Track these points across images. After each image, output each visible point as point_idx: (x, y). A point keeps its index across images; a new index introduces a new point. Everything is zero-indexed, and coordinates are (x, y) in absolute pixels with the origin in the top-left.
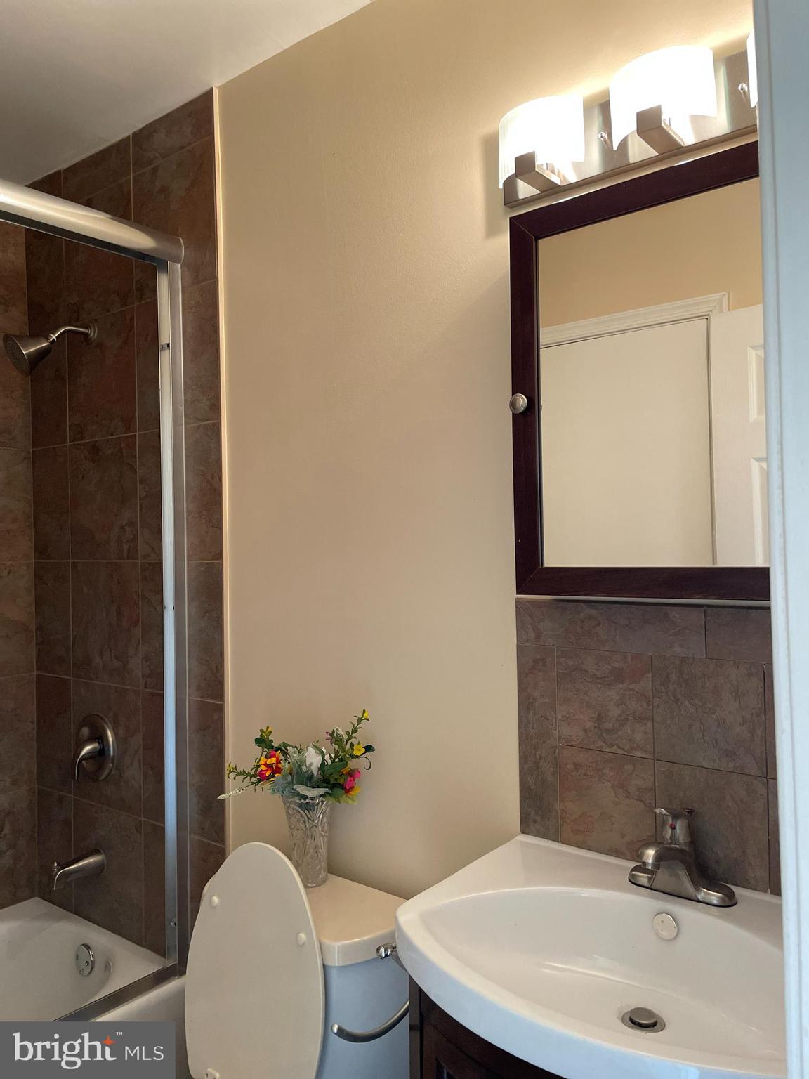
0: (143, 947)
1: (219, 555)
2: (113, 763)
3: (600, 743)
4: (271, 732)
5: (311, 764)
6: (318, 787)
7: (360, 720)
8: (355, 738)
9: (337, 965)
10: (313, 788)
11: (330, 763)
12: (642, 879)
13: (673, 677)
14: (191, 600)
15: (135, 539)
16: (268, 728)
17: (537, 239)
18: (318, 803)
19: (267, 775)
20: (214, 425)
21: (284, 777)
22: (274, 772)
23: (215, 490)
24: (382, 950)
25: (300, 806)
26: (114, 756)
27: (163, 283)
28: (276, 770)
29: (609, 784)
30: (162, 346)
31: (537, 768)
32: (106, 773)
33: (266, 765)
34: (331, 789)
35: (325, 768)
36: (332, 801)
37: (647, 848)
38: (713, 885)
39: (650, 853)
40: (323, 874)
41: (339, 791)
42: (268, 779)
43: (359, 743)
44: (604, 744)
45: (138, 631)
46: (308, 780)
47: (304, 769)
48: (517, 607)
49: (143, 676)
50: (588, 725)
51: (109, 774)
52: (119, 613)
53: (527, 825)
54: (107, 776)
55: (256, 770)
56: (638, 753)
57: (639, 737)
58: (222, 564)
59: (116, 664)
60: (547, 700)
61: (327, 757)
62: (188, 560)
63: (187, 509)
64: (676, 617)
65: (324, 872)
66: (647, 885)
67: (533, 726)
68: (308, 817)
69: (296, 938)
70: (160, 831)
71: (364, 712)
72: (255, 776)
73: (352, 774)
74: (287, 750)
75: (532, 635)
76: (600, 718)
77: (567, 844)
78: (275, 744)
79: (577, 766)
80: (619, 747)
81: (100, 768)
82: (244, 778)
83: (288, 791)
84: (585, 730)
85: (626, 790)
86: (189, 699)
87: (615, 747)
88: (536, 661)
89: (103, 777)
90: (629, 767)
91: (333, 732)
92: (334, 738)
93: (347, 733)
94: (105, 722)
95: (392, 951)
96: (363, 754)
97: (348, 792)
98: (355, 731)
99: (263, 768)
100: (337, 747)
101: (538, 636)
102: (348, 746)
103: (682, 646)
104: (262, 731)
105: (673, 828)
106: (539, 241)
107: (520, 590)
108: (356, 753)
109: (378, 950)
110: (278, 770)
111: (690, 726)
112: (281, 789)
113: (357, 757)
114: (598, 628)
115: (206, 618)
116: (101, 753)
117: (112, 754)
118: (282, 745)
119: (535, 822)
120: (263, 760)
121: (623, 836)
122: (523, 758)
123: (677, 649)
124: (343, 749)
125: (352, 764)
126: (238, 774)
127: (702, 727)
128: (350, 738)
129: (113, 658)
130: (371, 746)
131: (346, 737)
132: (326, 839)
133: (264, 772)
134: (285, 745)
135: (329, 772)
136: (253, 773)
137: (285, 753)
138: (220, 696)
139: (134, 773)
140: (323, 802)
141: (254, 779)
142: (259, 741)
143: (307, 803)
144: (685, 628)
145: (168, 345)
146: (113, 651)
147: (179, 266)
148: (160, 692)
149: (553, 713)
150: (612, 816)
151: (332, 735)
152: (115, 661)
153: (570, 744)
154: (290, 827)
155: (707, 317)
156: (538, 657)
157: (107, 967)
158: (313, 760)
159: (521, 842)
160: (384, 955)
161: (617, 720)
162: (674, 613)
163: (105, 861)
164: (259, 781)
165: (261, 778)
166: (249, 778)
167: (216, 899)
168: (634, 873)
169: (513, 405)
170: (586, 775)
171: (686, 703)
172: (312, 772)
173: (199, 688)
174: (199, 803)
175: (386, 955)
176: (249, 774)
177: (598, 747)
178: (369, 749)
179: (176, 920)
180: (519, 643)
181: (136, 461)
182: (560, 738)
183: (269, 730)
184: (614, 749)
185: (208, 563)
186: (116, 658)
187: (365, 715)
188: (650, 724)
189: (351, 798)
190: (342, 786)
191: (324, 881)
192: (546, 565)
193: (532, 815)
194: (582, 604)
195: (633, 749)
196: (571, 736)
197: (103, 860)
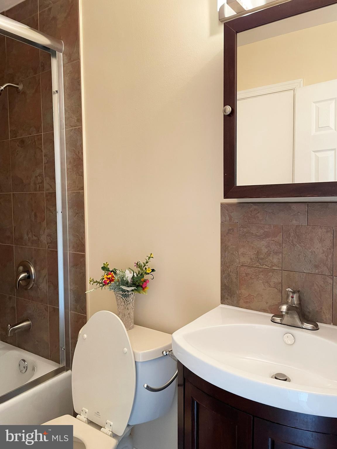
0: (49, 359)
1: (83, 188)
2: (34, 282)
3: (258, 264)
4: (108, 265)
5: (128, 277)
6: (131, 286)
7: (149, 258)
8: (147, 265)
9: (141, 361)
10: (129, 287)
11: (136, 276)
12: (277, 320)
13: (292, 234)
14: (69, 208)
15: (42, 182)
16: (107, 263)
17: (237, 32)
18: (131, 294)
19: (108, 282)
20: (79, 128)
21: (115, 283)
22: (110, 281)
23: (80, 158)
24: (165, 352)
25: (123, 295)
26: (34, 279)
27: (54, 63)
28: (111, 280)
29: (261, 281)
30: (54, 92)
31: (229, 276)
32: (31, 286)
33: (107, 278)
34: (137, 287)
35: (134, 278)
36: (136, 293)
37: (282, 306)
38: (309, 321)
39: (284, 308)
40: (132, 324)
41: (140, 288)
42: (108, 284)
43: (149, 268)
44: (260, 265)
45: (45, 223)
46: (127, 284)
47: (125, 279)
48: (221, 206)
49: (47, 243)
50: (252, 257)
51: (32, 286)
52: (36, 216)
53: (224, 300)
54: (32, 287)
55: (102, 281)
56: (274, 268)
57: (275, 261)
58: (84, 192)
59: (35, 238)
60: (234, 247)
61: (135, 274)
62: (68, 191)
63: (67, 168)
64: (294, 208)
65: (133, 323)
66: (280, 322)
67: (227, 258)
68: (126, 300)
69: (123, 350)
70: (56, 311)
71: (151, 254)
72: (102, 283)
73: (146, 281)
74: (116, 271)
75: (228, 218)
76: (258, 253)
77: (242, 308)
78: (111, 270)
79: (247, 275)
80: (266, 266)
81: (28, 284)
82: (97, 284)
83: (117, 288)
84: (251, 259)
85: (269, 284)
86: (69, 253)
87: (265, 265)
88: (229, 230)
89: (29, 288)
90: (271, 274)
91: (138, 262)
92: (138, 265)
93: (144, 263)
94: (30, 263)
95: (169, 353)
96: (151, 272)
97: (143, 289)
98: (147, 262)
99: (106, 279)
100: (139, 269)
101: (231, 218)
102: (144, 269)
103: (296, 220)
104: (104, 264)
105: (292, 297)
106: (238, 34)
107: (226, 197)
108: (148, 272)
109: (163, 353)
110: (113, 280)
111: (299, 255)
112: (114, 288)
113: (148, 273)
114: (258, 214)
115: (76, 217)
116: (29, 277)
117: (34, 278)
118: (114, 269)
119: (227, 299)
120: (106, 276)
121: (267, 303)
122: (223, 272)
123: (294, 222)
124: (142, 270)
125: (146, 277)
126: (94, 282)
127: (304, 255)
128: (145, 266)
129: (33, 236)
130: (154, 269)
131: (143, 265)
132: (134, 309)
133: (106, 281)
134: (115, 270)
135: (136, 280)
136: (101, 282)
137: (115, 273)
138: (84, 250)
139: (44, 286)
140: (132, 293)
141: (101, 285)
142: (104, 268)
143: (126, 294)
144: (299, 212)
145: (57, 91)
146: (33, 233)
147: (62, 54)
148: (56, 250)
149: (236, 252)
150: (262, 295)
151: (137, 264)
152: (34, 237)
153: (244, 265)
154: (118, 305)
155: (294, 90)
156: (230, 228)
157: (34, 369)
158: (129, 276)
159: (221, 307)
160: (165, 355)
161: (266, 254)
162: (294, 206)
163: (31, 324)
164: (104, 285)
165: (105, 284)
166: (99, 284)
167: (85, 336)
168: (273, 318)
169: (225, 111)
170: (251, 278)
171: (298, 245)
172: (128, 280)
173: (73, 247)
174: (74, 297)
175: (166, 355)
176: (99, 282)
177: (257, 266)
178: (153, 270)
179: (64, 347)
180: (222, 222)
181: (42, 146)
182: (239, 263)
183: (107, 264)
184: (264, 266)
185: (77, 192)
186: (34, 235)
187: (152, 255)
188: (280, 255)
189: (145, 292)
190: (142, 287)
191: (133, 327)
192: (237, 185)
193: (226, 296)
194: (251, 204)
195: (273, 266)
196: (244, 262)
197: (30, 323)
